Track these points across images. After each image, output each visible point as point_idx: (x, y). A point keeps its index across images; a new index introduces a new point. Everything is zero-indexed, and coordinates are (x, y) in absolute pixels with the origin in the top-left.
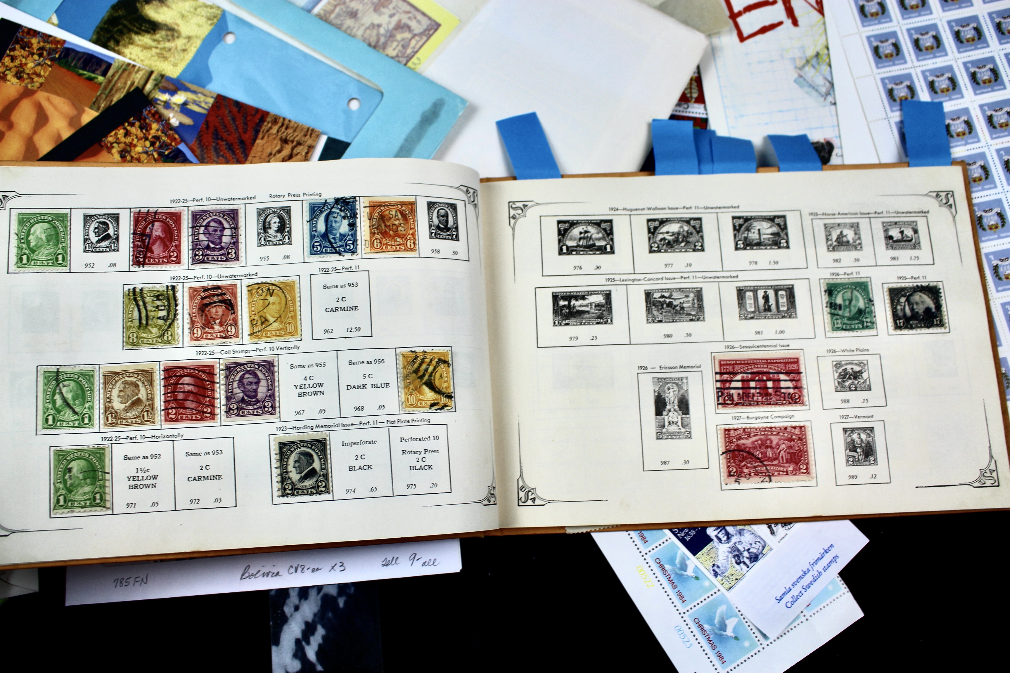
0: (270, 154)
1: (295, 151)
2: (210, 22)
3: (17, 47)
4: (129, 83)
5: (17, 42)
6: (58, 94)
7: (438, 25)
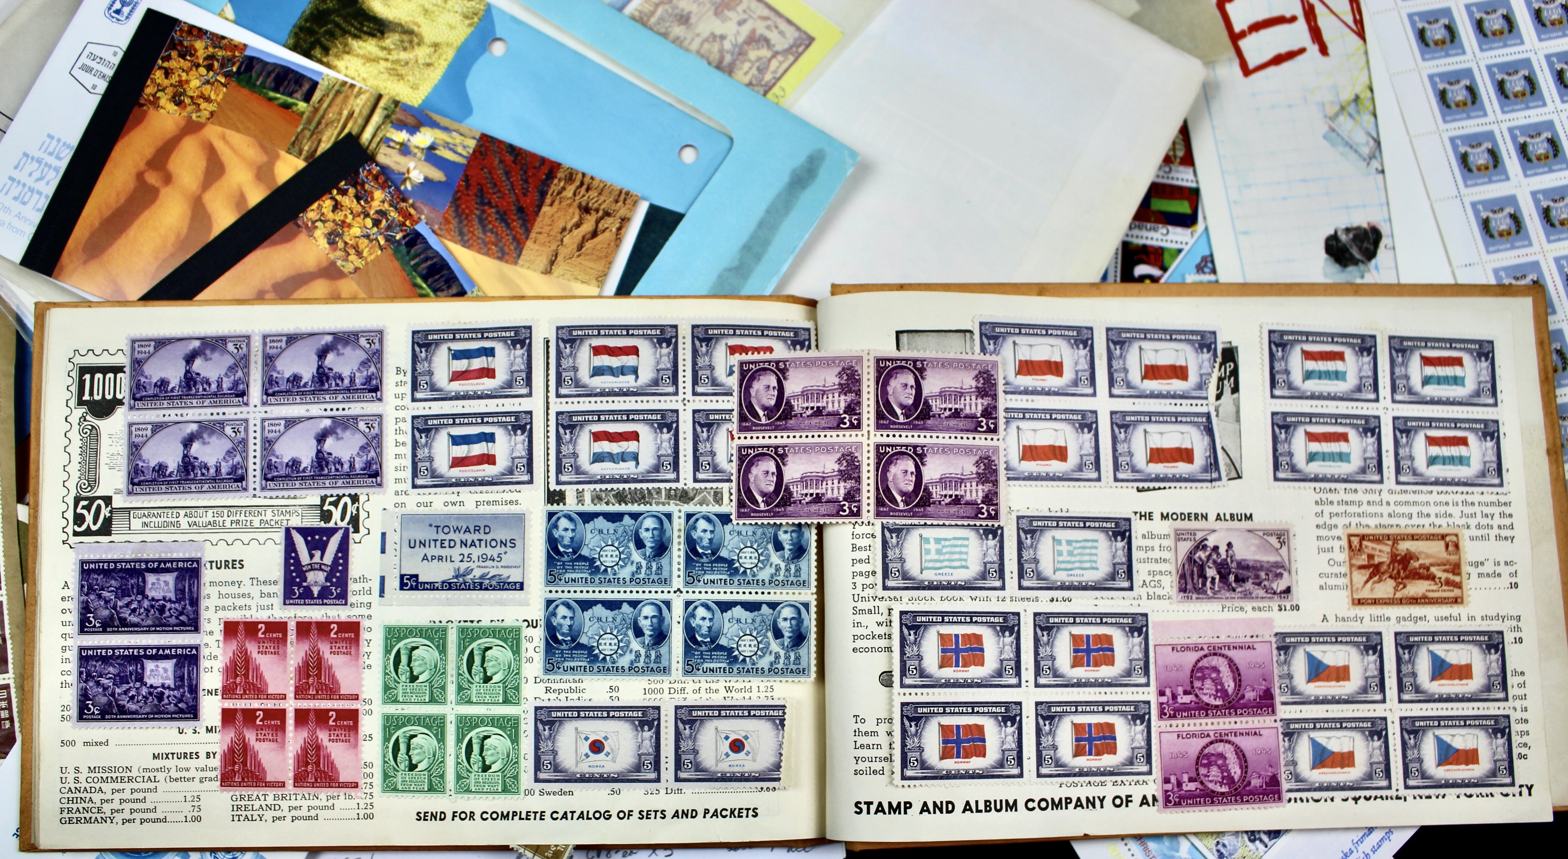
0: (564, 229)
1: (601, 226)
2: (467, 22)
3: (174, 54)
4: (345, 113)
5: (173, 47)
6: (238, 130)
7: (811, 40)
